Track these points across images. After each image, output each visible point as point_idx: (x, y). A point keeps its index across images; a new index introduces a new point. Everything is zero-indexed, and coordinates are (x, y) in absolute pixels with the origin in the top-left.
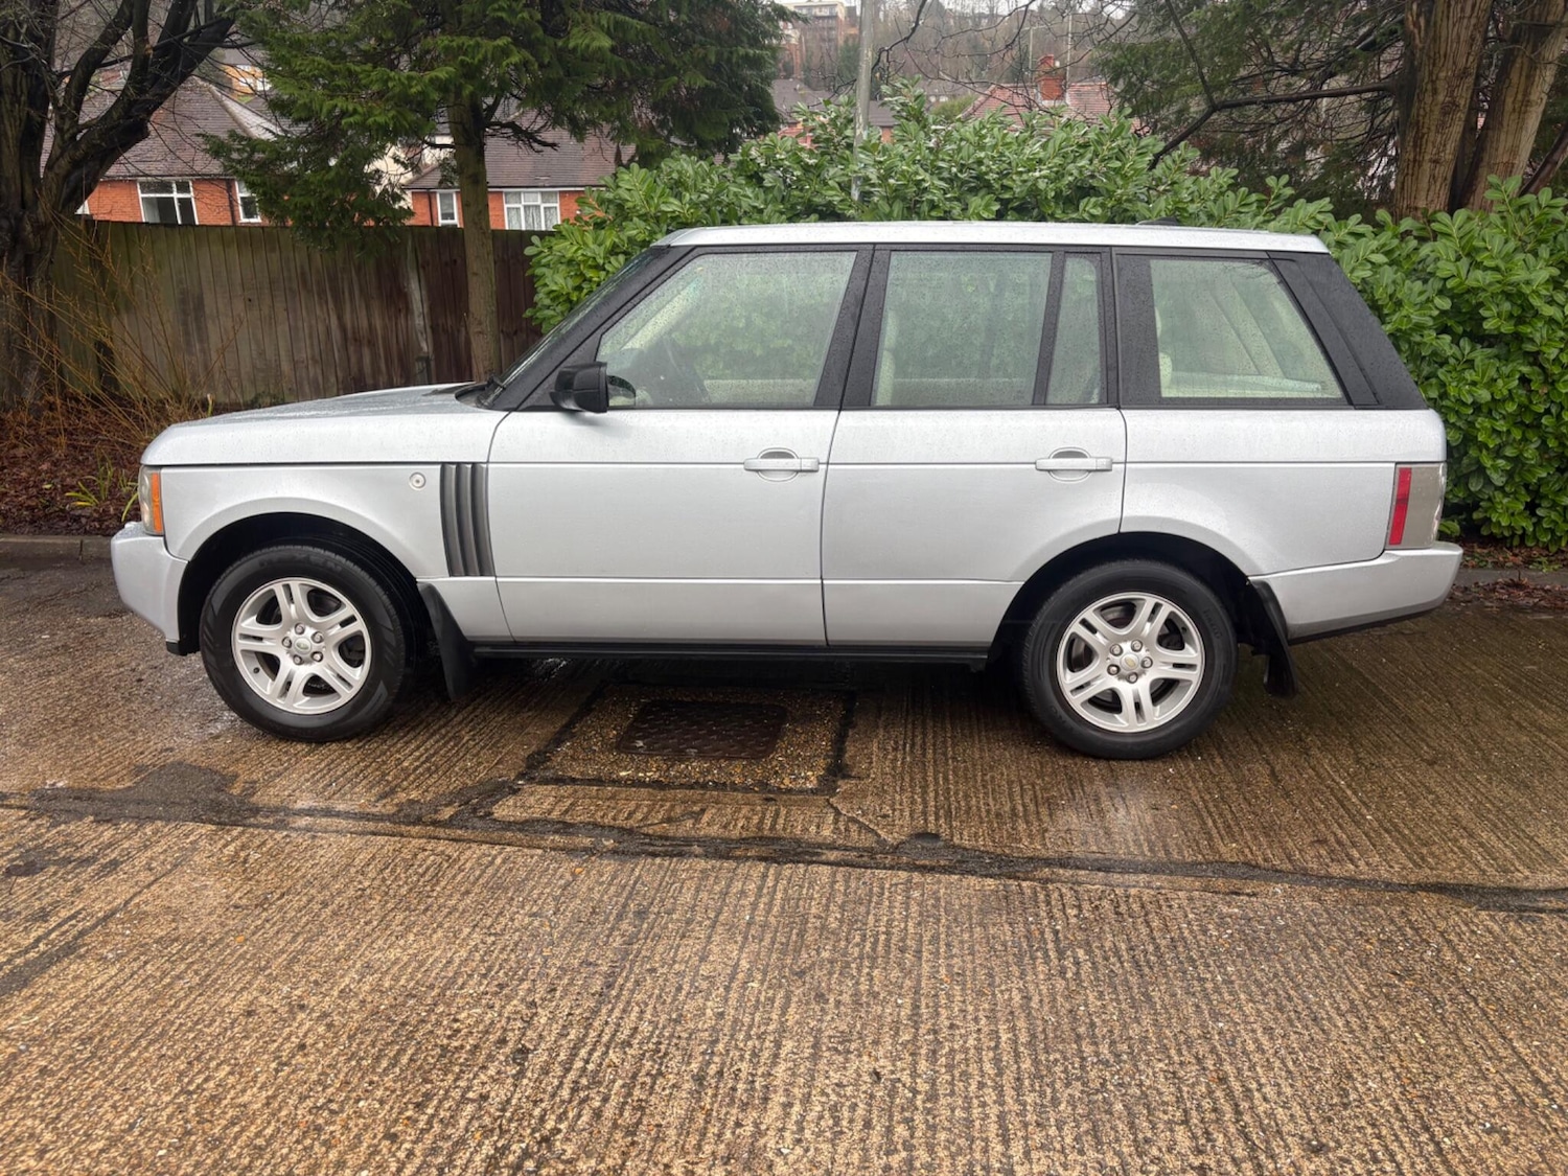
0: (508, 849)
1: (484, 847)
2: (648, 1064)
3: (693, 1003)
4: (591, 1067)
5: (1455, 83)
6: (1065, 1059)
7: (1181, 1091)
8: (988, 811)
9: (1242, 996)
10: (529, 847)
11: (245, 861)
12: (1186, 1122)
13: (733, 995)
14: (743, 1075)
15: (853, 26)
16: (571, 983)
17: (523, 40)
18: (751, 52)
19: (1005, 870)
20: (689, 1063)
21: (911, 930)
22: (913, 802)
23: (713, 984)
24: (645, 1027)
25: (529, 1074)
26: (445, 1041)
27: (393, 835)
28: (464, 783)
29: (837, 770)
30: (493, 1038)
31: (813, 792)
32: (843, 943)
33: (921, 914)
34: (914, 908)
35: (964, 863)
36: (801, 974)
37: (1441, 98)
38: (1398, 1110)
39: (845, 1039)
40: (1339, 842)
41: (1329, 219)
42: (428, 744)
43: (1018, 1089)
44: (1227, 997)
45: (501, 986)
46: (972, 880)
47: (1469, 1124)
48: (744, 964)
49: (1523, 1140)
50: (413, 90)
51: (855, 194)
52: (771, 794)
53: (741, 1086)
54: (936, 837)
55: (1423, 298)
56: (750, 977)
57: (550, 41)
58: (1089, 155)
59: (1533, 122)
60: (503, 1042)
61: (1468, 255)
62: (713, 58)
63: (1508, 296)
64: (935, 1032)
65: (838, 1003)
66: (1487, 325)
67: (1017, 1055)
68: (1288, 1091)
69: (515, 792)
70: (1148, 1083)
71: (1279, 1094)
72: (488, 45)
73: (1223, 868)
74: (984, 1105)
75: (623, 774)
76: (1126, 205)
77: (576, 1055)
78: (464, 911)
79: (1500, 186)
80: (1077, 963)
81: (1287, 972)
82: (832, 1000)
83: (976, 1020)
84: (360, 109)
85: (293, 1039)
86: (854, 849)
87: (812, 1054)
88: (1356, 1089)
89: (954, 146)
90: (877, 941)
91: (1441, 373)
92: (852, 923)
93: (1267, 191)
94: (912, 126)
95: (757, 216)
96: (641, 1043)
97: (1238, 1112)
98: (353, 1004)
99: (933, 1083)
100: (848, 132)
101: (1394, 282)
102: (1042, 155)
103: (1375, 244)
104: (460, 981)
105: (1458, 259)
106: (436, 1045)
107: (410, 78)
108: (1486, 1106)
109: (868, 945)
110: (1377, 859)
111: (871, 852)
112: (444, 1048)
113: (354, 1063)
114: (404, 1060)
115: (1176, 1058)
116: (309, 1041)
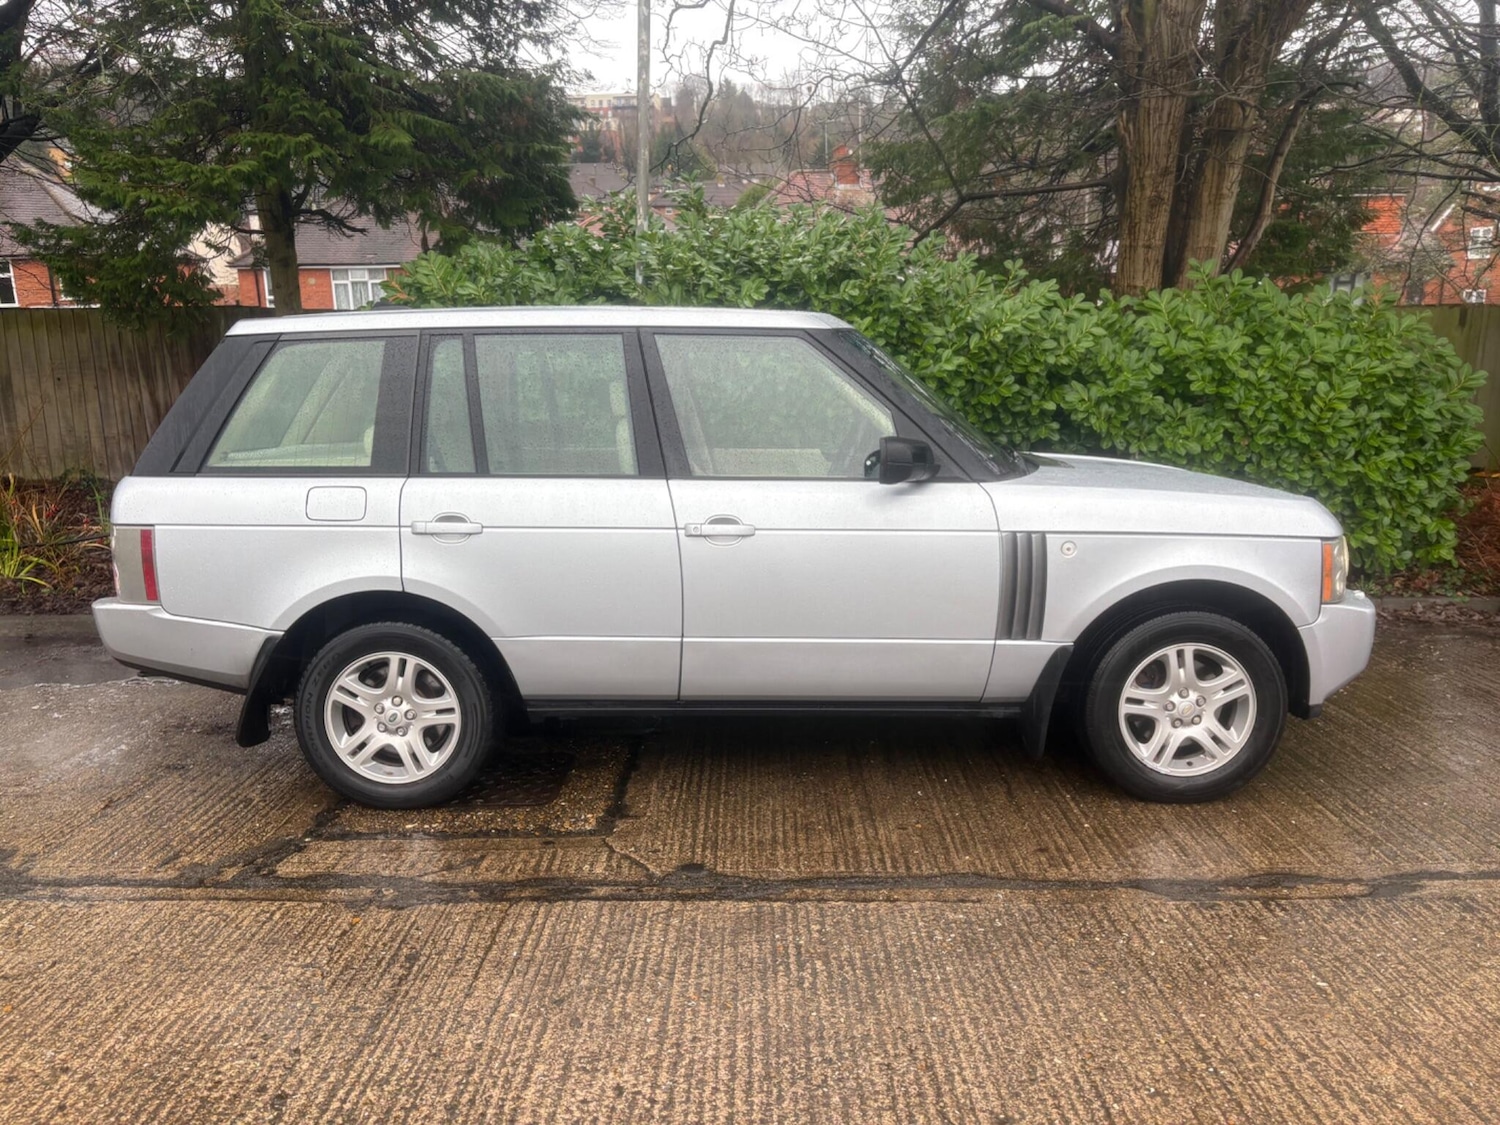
0: (288, 904)
1: (264, 903)
2: (403, 1099)
3: (455, 1038)
4: (347, 1106)
5: (1159, 179)
6: (794, 1060)
7: (892, 1079)
8: (751, 840)
9: (956, 992)
10: (310, 901)
11: (19, 933)
12: (893, 1108)
13: (494, 1027)
14: (494, 1101)
15: (669, 115)
16: (337, 1028)
17: (326, 136)
18: (546, 147)
19: (760, 894)
20: (444, 1094)
21: (667, 954)
22: (684, 836)
23: (475, 1017)
24: (405, 1064)
25: (286, 1118)
26: (206, 1093)
27: (172, 899)
28: (251, 844)
29: (617, 810)
30: (252, 1087)
31: (591, 833)
32: (602, 971)
33: (678, 939)
34: (672, 935)
35: (724, 888)
36: (560, 1002)
37: (1148, 193)
38: (1076, 1081)
39: (595, 1058)
40: (1058, 849)
41: (1057, 297)
42: (217, 808)
43: (748, 1092)
44: (943, 994)
45: (265, 1037)
46: (729, 905)
47: (1136, 1089)
48: (507, 997)
49: (1180, 1100)
50: (216, 182)
51: (640, 279)
52: (549, 837)
53: (491, 1111)
54: (700, 867)
55: (1141, 364)
56: (512, 1008)
57: (353, 137)
58: (847, 242)
59: (1227, 211)
60: (262, 1089)
61: (1176, 327)
62: (510, 152)
63: (1210, 363)
64: (678, 1045)
65: (591, 1026)
66: (1194, 387)
67: (751, 1060)
68: (984, 1072)
69: (300, 849)
70: (864, 1076)
71: (976, 1075)
72: (291, 141)
73: (955, 879)
74: (715, 1108)
75: (409, 826)
76: (881, 287)
77: (334, 1096)
78: (237, 968)
79: (1202, 268)
80: (814, 974)
81: (998, 967)
82: (585, 1024)
83: (717, 1032)
84: (163, 200)
85: (53, 1101)
86: (624, 883)
87: (561, 1076)
88: (1043, 1066)
89: (728, 234)
90: (634, 966)
91: (1159, 429)
92: (613, 952)
93: (1006, 272)
94: (692, 215)
95: (547, 298)
96: (399, 1080)
97: (939, 1095)
98: (117, 1064)
99: (671, 1090)
100: (632, 222)
101: (1114, 351)
102: (805, 242)
103: (1095, 319)
104: (226, 1035)
105: (1167, 331)
106: (196, 1098)
107: (212, 171)
108: (1153, 1073)
109: (625, 971)
110: (1089, 861)
111: (638, 885)
112: (204, 1100)
113: (112, 1119)
114: (163, 1113)
115: (892, 1052)
116: (69, 1102)
